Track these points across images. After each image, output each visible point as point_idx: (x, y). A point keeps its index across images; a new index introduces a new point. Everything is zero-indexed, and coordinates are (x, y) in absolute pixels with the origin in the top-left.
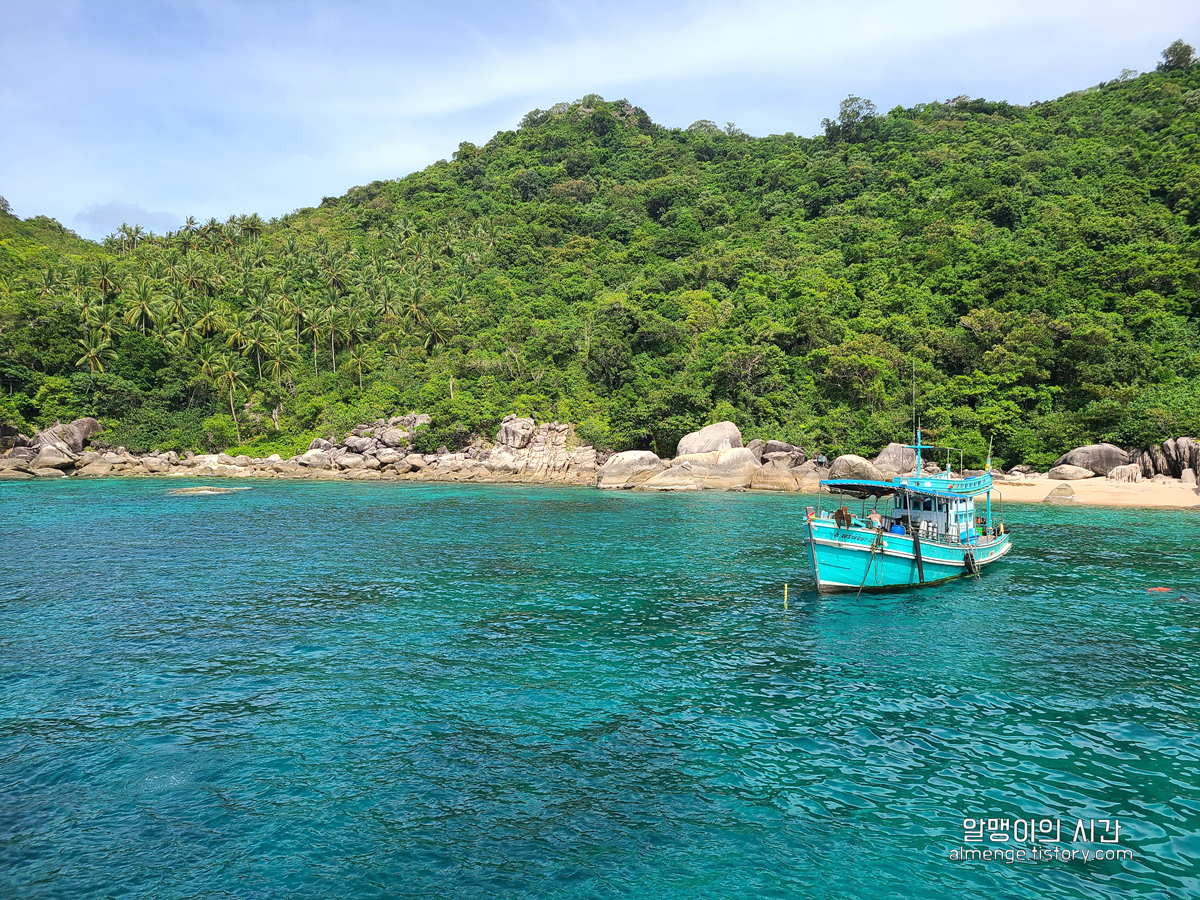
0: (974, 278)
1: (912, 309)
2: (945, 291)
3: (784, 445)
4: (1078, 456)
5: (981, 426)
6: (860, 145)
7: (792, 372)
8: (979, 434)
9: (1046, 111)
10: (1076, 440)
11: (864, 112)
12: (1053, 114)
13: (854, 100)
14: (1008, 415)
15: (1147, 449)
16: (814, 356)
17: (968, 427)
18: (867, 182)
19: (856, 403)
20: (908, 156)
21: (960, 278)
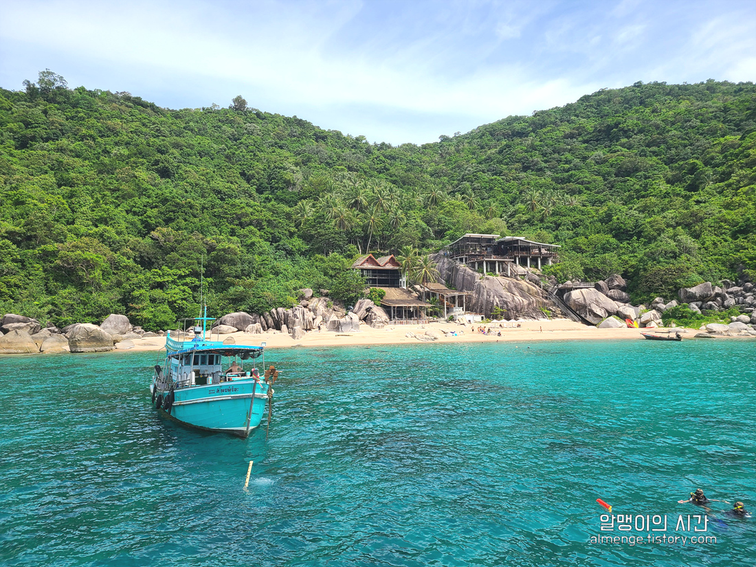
0: (154, 208)
1: (115, 223)
2: (135, 213)
3: (21, 317)
4: (228, 319)
5: (168, 302)
6: (56, 105)
7: (22, 262)
8: (168, 307)
9: (177, 115)
10: (225, 311)
11: (58, 84)
12: (180, 118)
13: (49, 73)
14: (184, 295)
15: (262, 314)
16: (42, 250)
17: (160, 303)
18: (64, 131)
19: (81, 286)
20: (93, 121)
21: (145, 206)
